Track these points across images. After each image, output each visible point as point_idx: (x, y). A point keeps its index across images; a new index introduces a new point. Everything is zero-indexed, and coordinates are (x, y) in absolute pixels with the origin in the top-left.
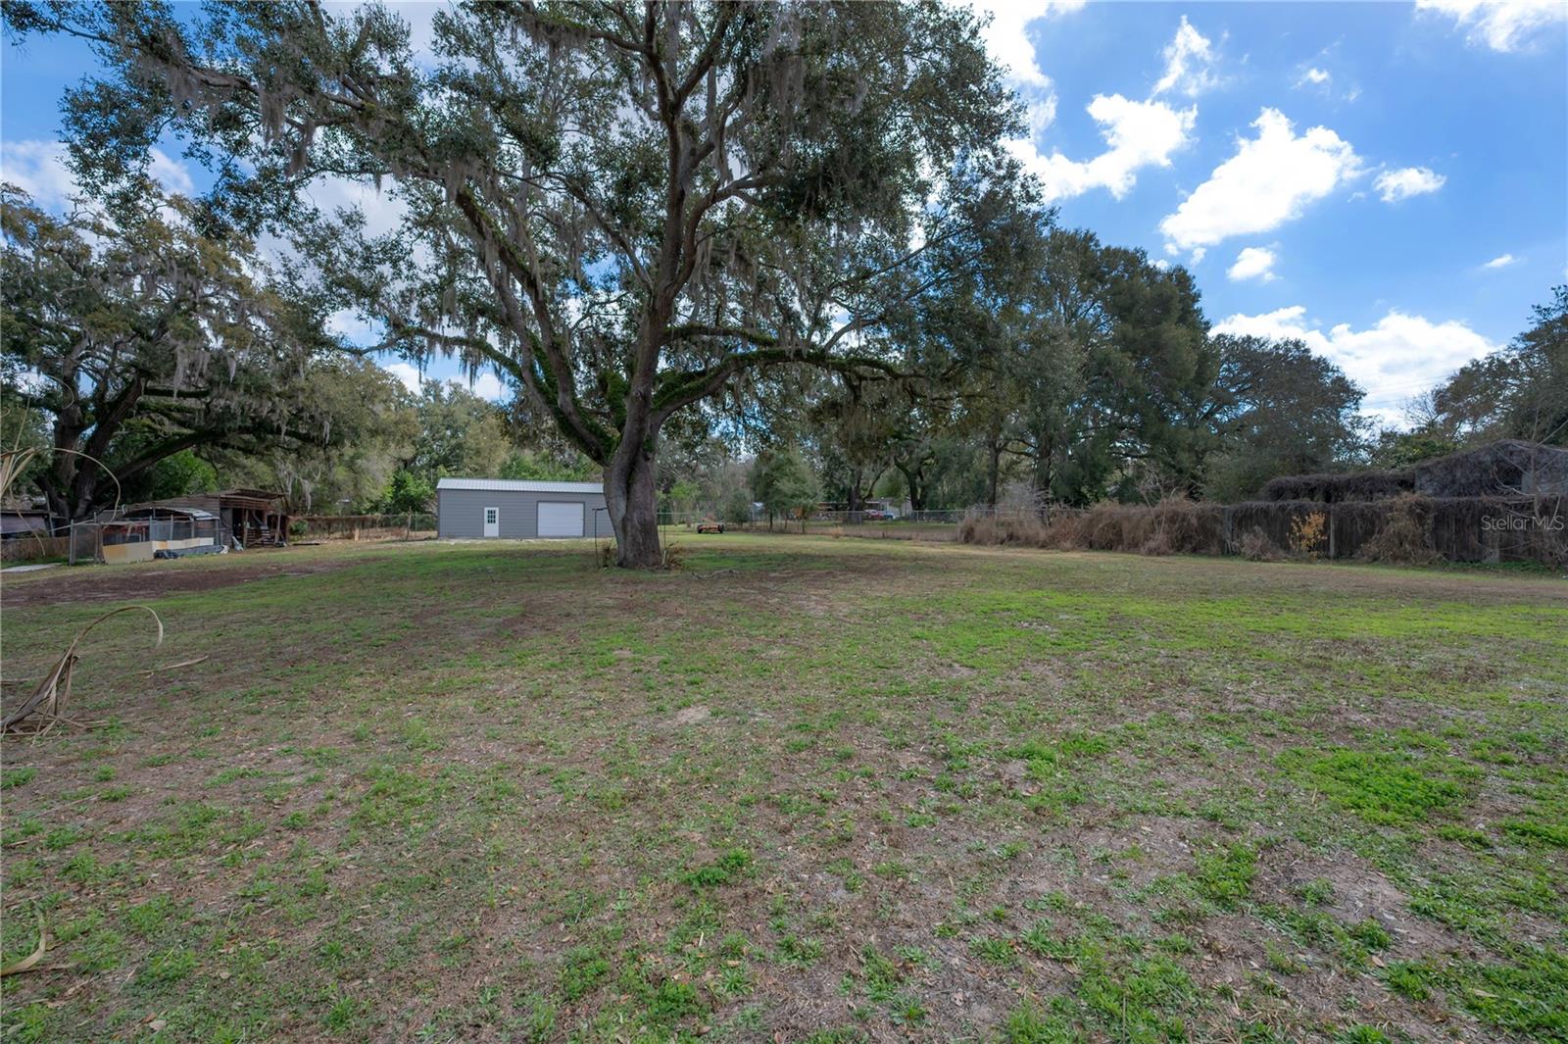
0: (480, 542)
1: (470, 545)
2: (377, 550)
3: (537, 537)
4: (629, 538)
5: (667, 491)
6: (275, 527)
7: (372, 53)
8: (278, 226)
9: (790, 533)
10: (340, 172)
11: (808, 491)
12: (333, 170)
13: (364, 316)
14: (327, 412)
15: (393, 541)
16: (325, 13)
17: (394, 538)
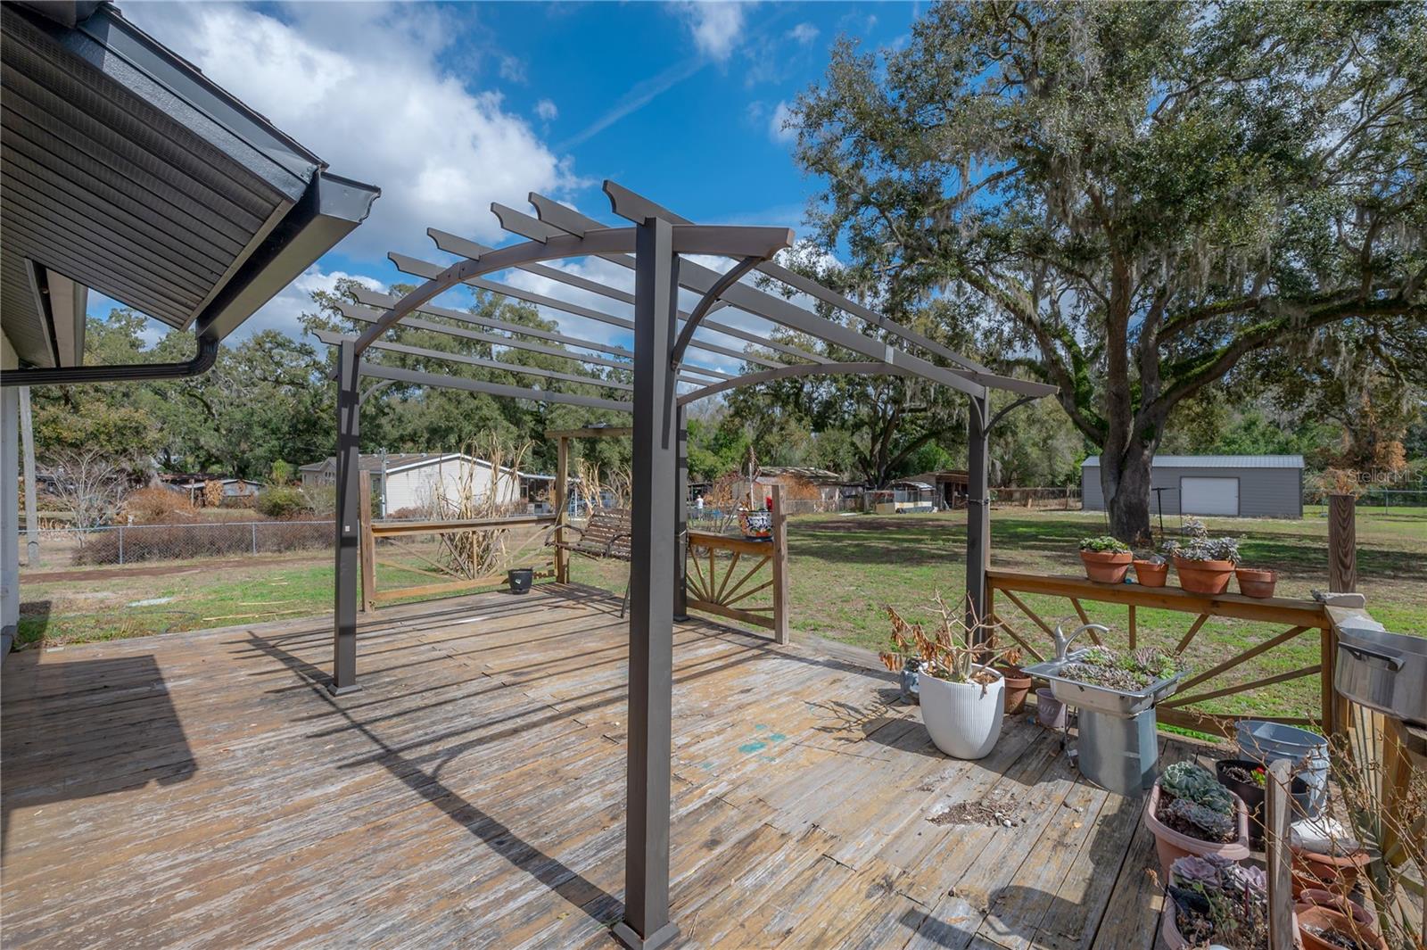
4: (1116, 518)
17: (1057, 507)
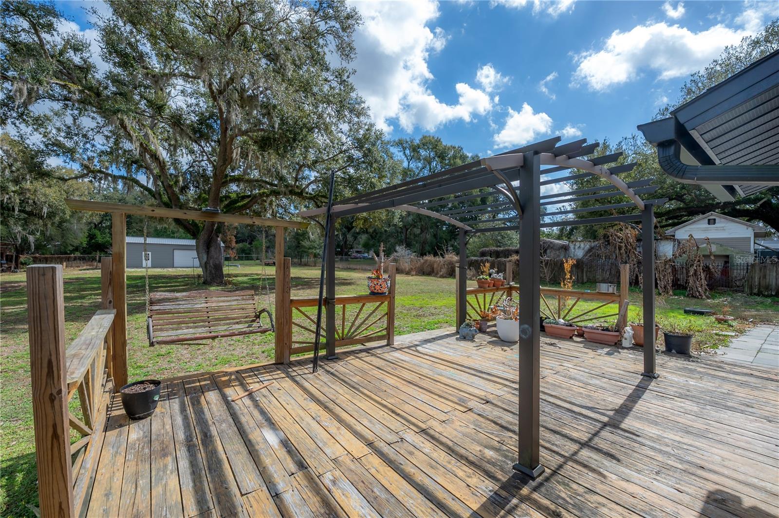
0: (139, 270)
1: (134, 271)
2: (77, 274)
3: (173, 267)
4: (208, 272)
5: (250, 243)
6: (12, 262)
7: (71, 53)
8: (17, 122)
9: (309, 266)
10: (53, 100)
11: (316, 246)
12: (49, 98)
13: (67, 161)
14: (45, 202)
15: (88, 269)
16: (45, 39)
17: (88, 267)
